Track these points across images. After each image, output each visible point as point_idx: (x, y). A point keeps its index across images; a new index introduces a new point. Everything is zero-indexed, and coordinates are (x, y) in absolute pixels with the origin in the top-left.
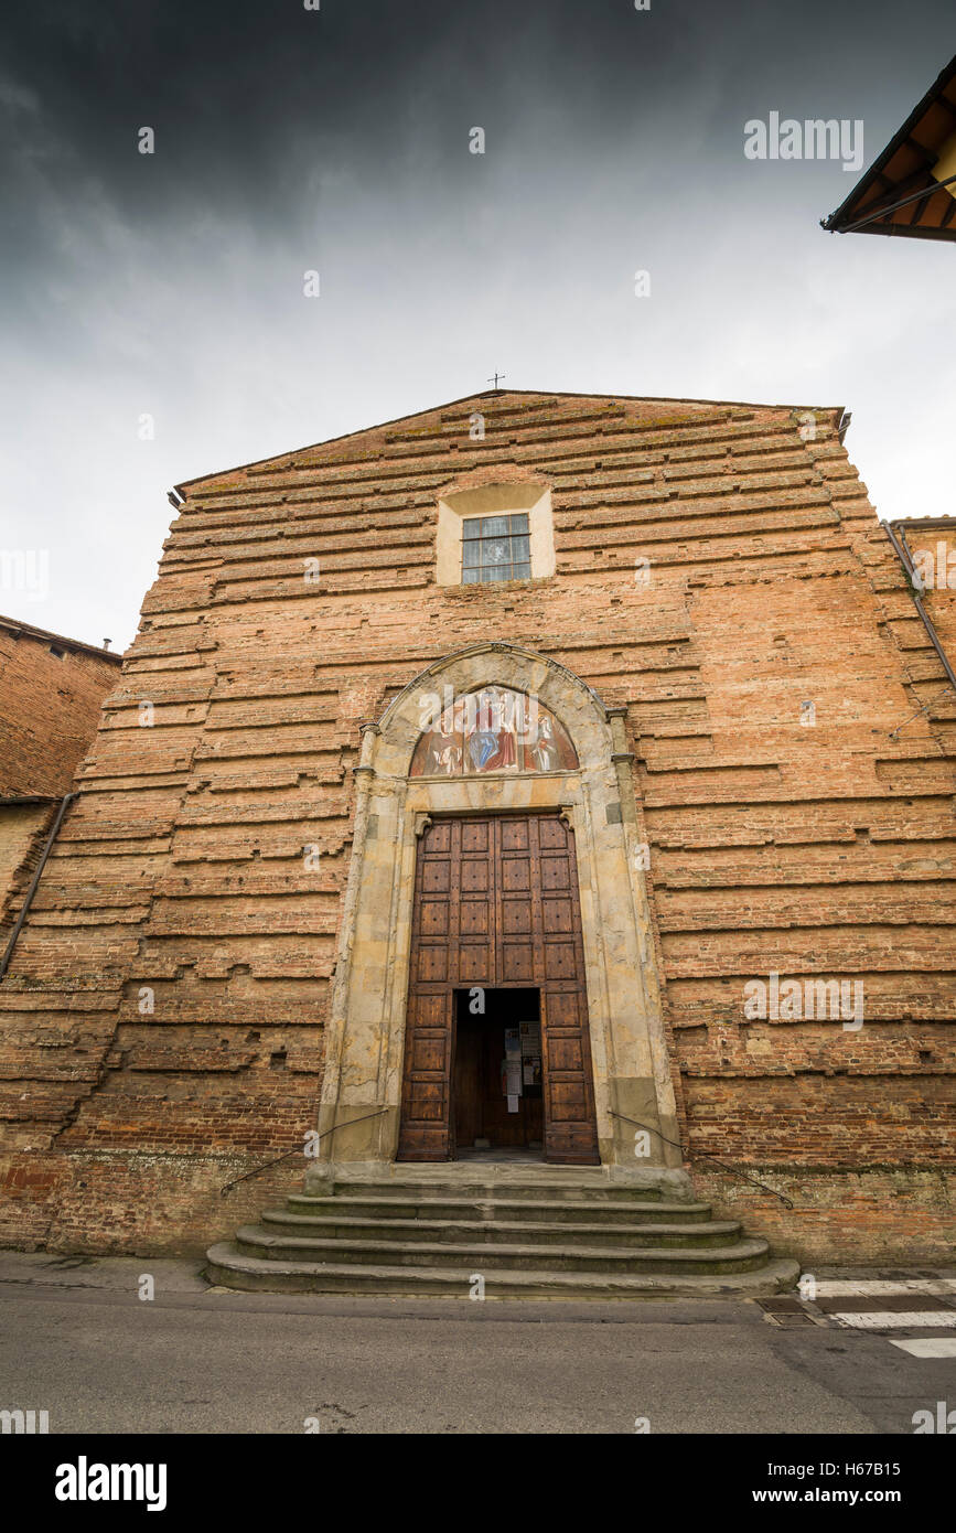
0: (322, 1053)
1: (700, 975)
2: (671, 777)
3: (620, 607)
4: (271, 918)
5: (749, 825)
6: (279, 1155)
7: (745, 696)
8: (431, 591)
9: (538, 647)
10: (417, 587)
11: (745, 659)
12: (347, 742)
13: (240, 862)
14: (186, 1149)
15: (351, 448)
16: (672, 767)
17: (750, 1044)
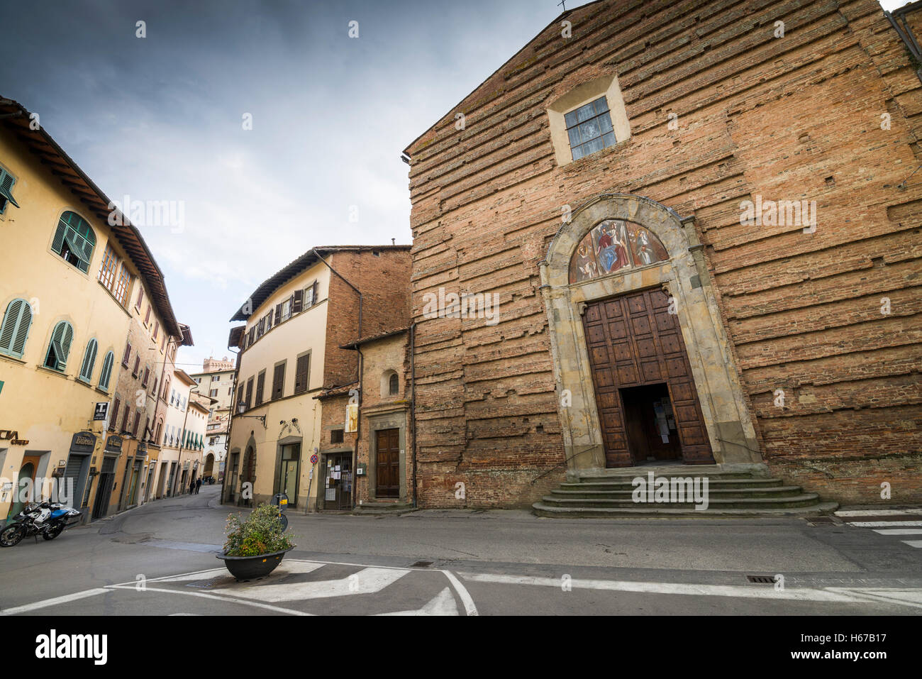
0: (560, 424)
1: (765, 364)
2: (731, 251)
3: (680, 146)
4: (518, 367)
5: (790, 272)
6: (552, 468)
7: (779, 185)
8: (556, 171)
9: (629, 189)
10: (547, 172)
11: (777, 159)
12: (532, 273)
13: (496, 343)
14: (510, 468)
15: (486, 92)
16: (732, 245)
17: (801, 398)
